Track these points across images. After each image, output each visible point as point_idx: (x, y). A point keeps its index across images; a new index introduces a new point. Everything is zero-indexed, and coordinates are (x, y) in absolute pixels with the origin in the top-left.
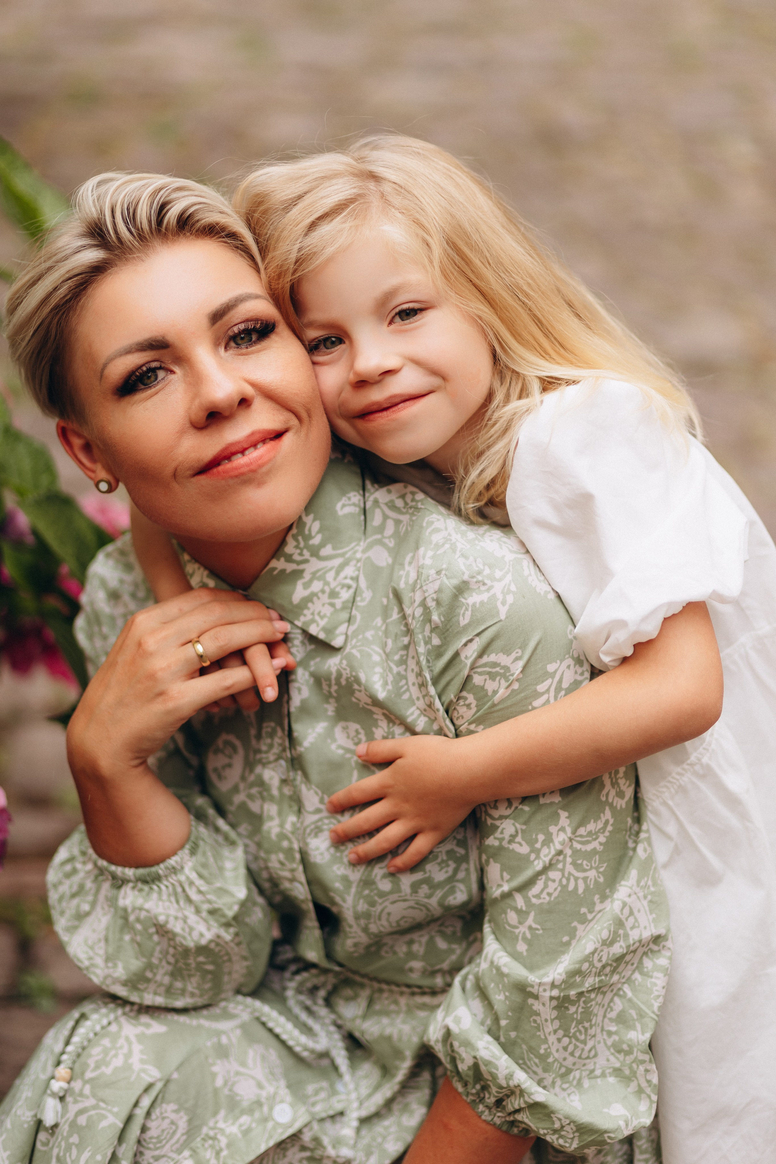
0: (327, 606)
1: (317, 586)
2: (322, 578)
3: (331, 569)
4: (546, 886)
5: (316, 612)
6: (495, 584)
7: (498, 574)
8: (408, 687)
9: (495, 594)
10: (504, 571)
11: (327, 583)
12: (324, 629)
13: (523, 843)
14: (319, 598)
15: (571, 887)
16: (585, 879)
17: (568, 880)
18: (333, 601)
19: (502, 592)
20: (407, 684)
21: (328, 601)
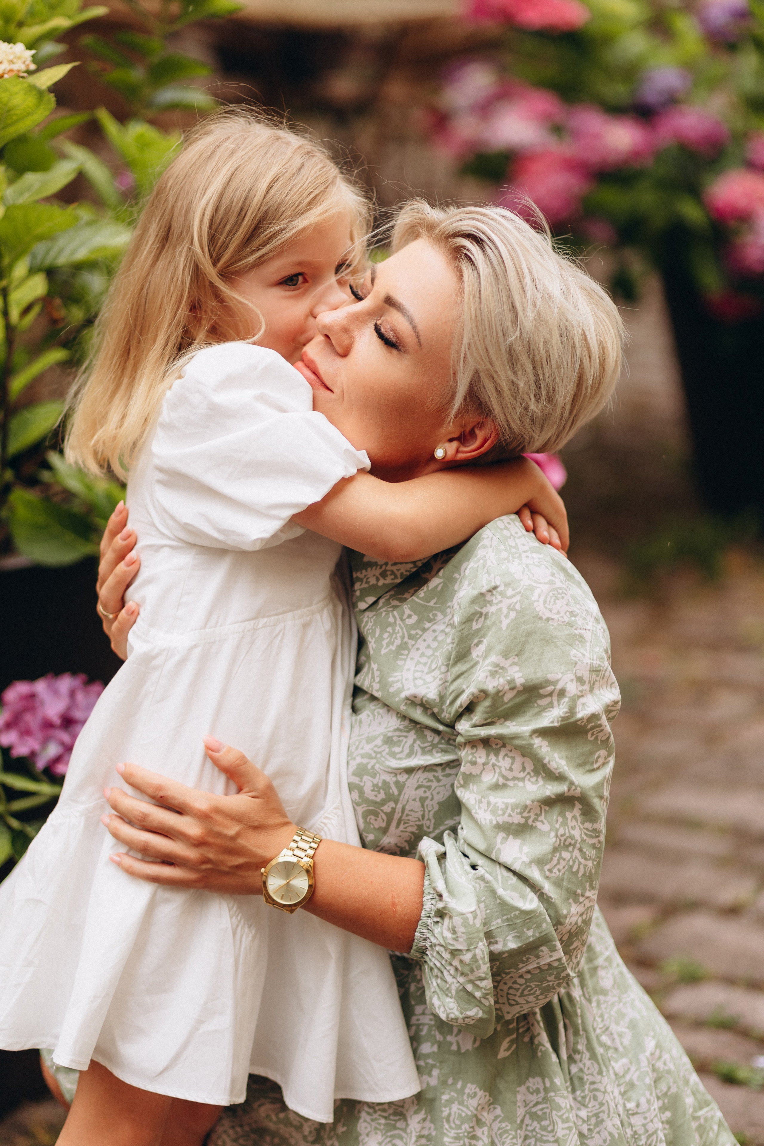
0: (375, 578)
4: (558, 863)
6: (505, 600)
7: (510, 592)
8: (407, 658)
9: (501, 608)
10: (516, 591)
13: (545, 821)
15: (575, 869)
16: (585, 866)
17: (574, 862)
18: (380, 577)
19: (508, 608)
20: (407, 655)
21: (378, 575)
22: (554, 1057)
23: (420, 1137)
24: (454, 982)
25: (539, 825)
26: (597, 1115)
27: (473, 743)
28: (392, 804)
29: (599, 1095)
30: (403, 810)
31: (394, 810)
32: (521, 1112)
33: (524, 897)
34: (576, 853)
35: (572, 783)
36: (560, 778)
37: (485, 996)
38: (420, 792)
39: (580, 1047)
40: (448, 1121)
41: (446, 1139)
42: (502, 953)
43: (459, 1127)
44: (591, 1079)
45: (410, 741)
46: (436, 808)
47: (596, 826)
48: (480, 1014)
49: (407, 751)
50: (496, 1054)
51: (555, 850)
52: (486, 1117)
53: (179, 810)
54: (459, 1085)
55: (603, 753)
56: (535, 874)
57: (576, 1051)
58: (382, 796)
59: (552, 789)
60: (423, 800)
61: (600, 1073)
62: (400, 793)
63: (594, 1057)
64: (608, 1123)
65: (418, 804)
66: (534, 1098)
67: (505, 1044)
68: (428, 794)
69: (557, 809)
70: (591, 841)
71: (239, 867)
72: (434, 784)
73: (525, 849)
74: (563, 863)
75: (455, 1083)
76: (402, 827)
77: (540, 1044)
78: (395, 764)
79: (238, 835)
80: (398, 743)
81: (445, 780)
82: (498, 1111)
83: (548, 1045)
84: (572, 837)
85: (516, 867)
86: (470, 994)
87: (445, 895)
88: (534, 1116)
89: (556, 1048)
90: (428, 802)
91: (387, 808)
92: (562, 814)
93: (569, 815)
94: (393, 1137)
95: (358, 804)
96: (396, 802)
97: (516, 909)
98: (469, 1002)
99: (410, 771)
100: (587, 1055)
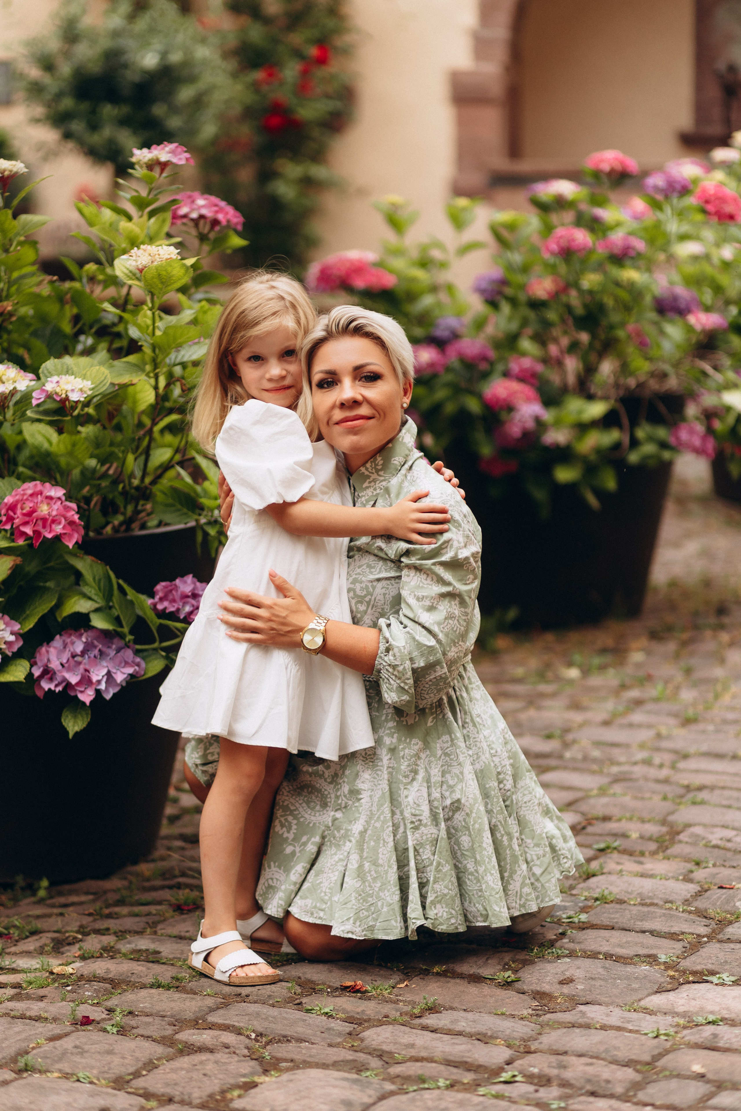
4: (447, 625)
15: (455, 629)
16: (460, 629)
17: (455, 626)
22: (455, 724)
23: (389, 767)
24: (394, 684)
25: (439, 607)
26: (477, 754)
27: (409, 567)
28: (369, 597)
29: (478, 744)
30: (375, 599)
31: (370, 599)
32: (439, 752)
33: (429, 640)
34: (456, 621)
35: (455, 587)
36: (449, 584)
37: (410, 688)
38: (383, 591)
39: (467, 720)
40: (403, 758)
41: (402, 767)
42: (418, 668)
43: (410, 760)
44: (473, 736)
45: (380, 566)
46: (391, 599)
47: (466, 610)
48: (408, 698)
49: (378, 571)
50: (426, 724)
51: (446, 619)
52: (423, 755)
53: (258, 606)
54: (408, 741)
55: (471, 577)
56: (435, 629)
57: (465, 723)
58: (365, 592)
59: (445, 589)
60: (385, 594)
61: (478, 733)
62: (374, 590)
63: (474, 725)
64: (483, 757)
65: (382, 596)
66: (446, 745)
67: (430, 719)
68: (387, 592)
69: (447, 599)
70: (464, 618)
71: (289, 632)
72: (390, 587)
73: (432, 617)
74: (449, 626)
75: (406, 740)
76: (374, 609)
77: (448, 718)
78: (372, 577)
79: (287, 616)
80: (374, 567)
81: (396, 585)
82: (428, 752)
83: (452, 718)
84: (454, 613)
85: (427, 625)
86: (403, 688)
87: (390, 639)
88: (446, 755)
89: (456, 720)
90: (387, 596)
91: (367, 599)
92: (449, 602)
93: (453, 603)
94: (377, 770)
95: (353, 598)
96: (372, 595)
97: (425, 645)
98: (402, 693)
99: (379, 580)
100: (471, 724)
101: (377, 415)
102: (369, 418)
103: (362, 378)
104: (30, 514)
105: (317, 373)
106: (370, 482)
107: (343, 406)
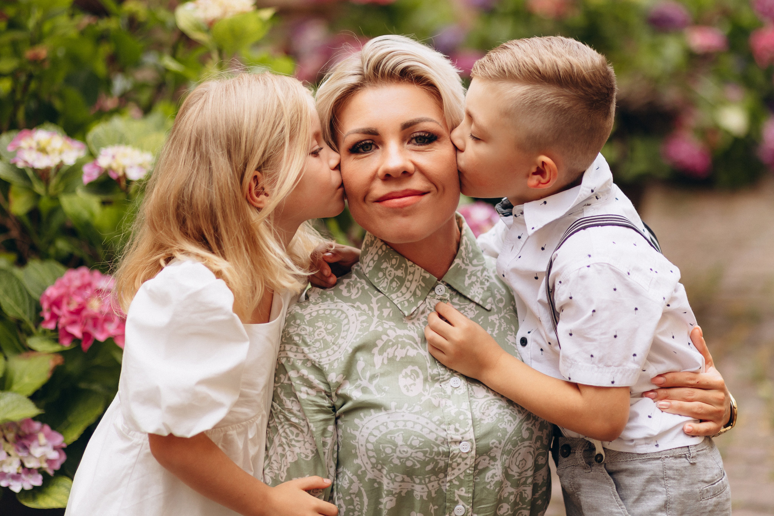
0: (480, 289)
1: (474, 279)
2: (475, 275)
3: (479, 271)
5: (476, 292)
11: (478, 277)
12: (482, 299)
14: (476, 285)
21: (480, 286)
101: (434, 189)
102: (422, 194)
103: (412, 139)
104: (78, 312)
105: (349, 134)
106: (470, 277)
107: (388, 177)
